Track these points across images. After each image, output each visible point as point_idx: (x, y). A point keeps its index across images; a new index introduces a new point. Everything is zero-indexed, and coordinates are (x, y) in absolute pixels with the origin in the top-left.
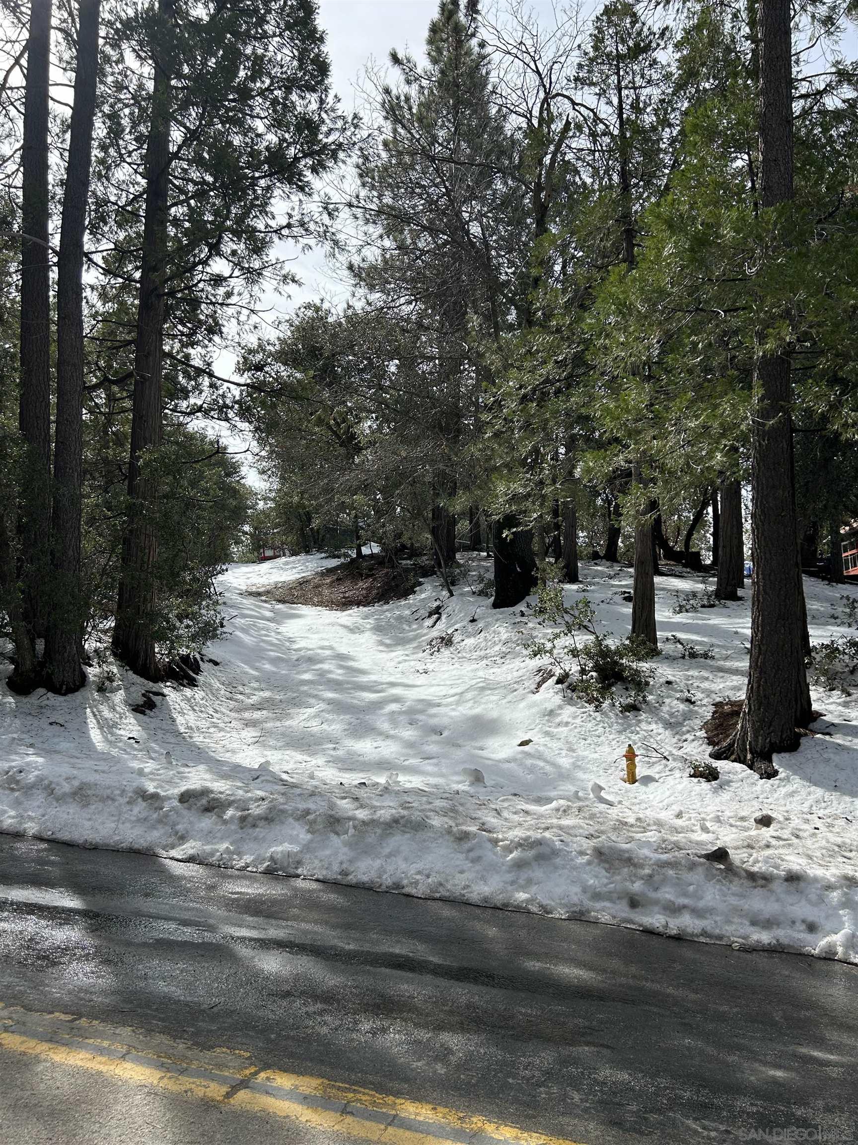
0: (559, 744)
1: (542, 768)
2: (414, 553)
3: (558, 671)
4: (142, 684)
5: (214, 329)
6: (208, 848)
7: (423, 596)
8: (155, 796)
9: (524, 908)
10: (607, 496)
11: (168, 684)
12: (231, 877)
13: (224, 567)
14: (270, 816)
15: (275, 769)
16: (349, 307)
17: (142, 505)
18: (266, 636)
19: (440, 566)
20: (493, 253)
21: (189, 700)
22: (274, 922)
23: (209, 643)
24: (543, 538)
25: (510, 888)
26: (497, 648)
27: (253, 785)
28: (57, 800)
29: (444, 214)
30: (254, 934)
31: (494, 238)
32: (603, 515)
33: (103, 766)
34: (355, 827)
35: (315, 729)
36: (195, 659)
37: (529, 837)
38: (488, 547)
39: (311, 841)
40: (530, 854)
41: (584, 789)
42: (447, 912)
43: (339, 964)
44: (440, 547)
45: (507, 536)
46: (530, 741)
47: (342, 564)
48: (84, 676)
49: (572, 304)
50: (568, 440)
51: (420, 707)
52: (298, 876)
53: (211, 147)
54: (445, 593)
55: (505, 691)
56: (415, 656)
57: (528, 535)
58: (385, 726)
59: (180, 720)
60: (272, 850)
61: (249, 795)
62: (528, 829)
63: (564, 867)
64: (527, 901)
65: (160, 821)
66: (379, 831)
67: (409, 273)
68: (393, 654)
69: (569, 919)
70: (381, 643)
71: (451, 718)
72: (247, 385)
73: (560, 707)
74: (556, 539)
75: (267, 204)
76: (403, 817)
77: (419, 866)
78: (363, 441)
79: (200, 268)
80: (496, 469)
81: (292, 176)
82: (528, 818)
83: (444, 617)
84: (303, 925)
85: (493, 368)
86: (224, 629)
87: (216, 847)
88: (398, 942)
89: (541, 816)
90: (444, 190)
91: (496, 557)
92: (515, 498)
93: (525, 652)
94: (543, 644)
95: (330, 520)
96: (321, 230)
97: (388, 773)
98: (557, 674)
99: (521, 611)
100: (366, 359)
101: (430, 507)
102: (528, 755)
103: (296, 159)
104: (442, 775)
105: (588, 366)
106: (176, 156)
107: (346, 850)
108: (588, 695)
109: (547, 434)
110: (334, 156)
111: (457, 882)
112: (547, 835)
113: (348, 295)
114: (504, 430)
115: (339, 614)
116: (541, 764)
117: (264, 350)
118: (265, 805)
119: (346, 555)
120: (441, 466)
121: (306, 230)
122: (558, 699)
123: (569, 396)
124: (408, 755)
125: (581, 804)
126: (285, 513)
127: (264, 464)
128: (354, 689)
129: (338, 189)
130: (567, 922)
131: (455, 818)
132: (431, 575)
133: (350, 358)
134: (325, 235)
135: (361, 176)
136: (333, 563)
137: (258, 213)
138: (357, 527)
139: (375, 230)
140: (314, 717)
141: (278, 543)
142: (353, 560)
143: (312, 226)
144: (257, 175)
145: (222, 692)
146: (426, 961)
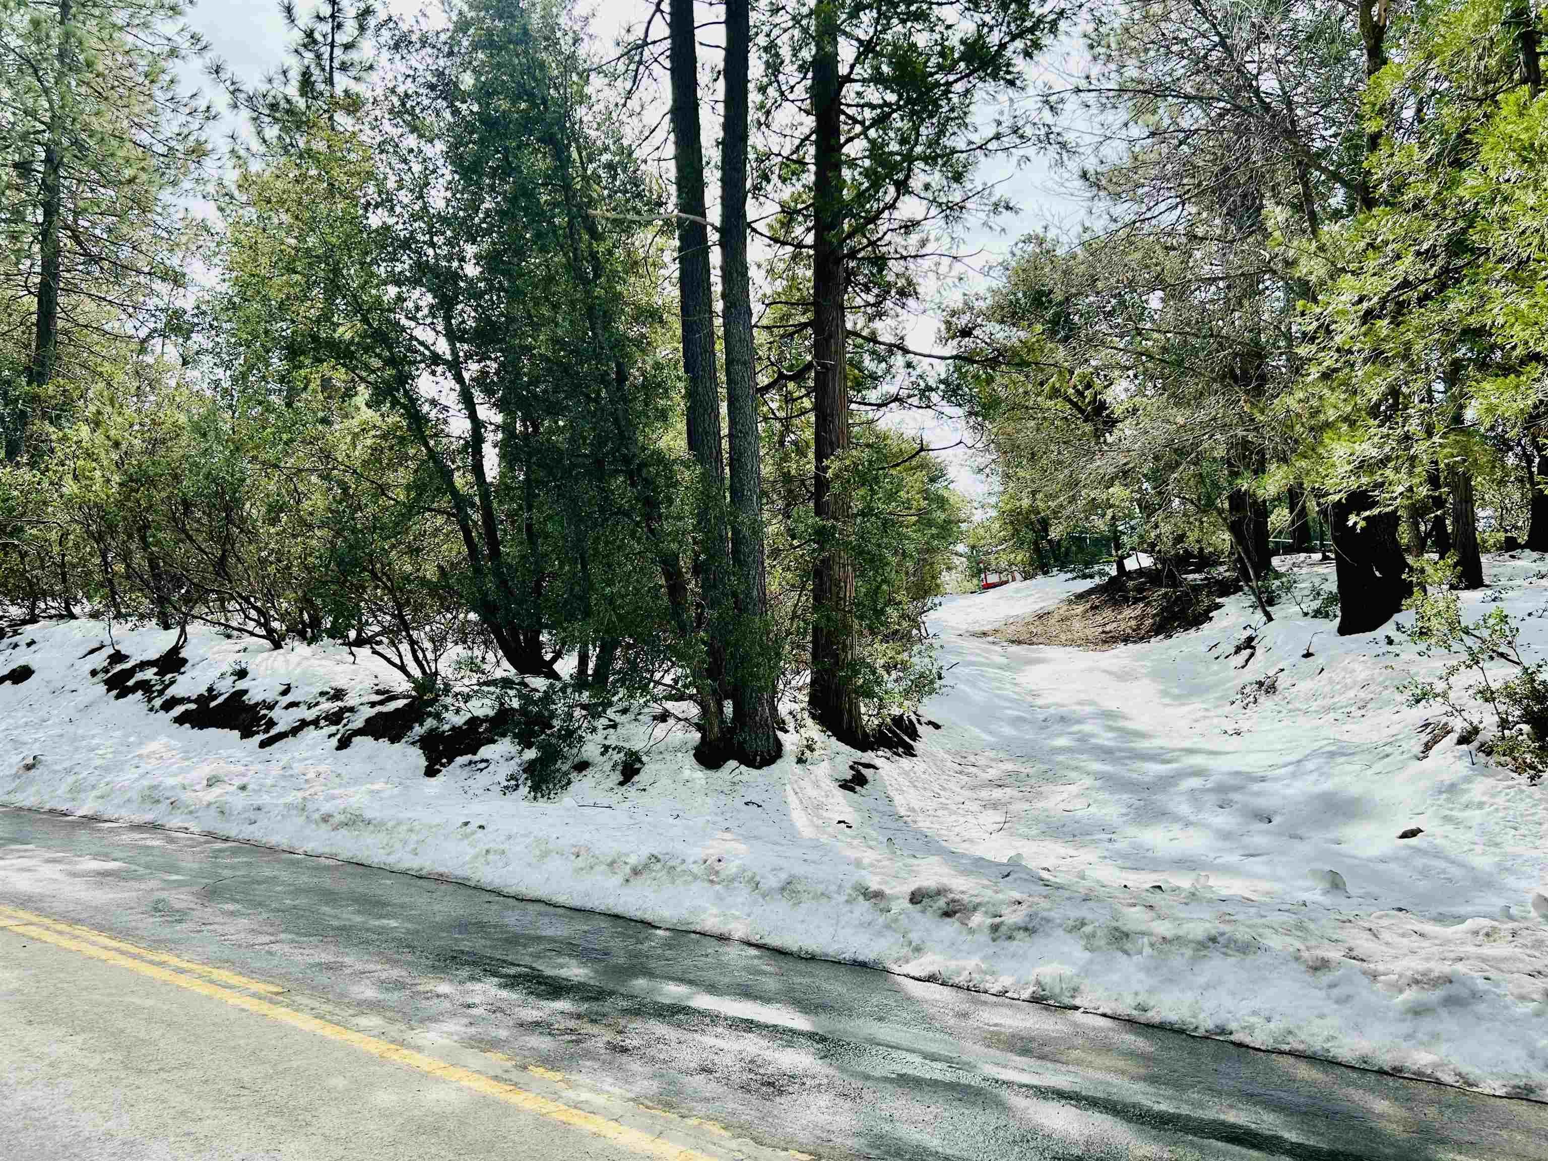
0: (1470, 835)
1: (1444, 871)
2: (1205, 561)
3: (1459, 725)
4: (847, 755)
5: (907, 291)
6: (953, 964)
7: (1225, 623)
8: (878, 895)
9: (1429, 1076)
10: (1524, 448)
11: (880, 753)
12: (985, 1003)
13: (936, 601)
14: (1030, 926)
15: (1032, 865)
16: (1086, 230)
17: (834, 527)
18: (999, 688)
19: (1248, 579)
20: (1300, 112)
21: (906, 773)
22: (1049, 1065)
23: (925, 700)
24: (1416, 525)
25: (1404, 1045)
26: (1351, 694)
27: (1002, 883)
28: (764, 896)
29: (1218, 72)
30: (1026, 1079)
31: (1300, 90)
32: (1521, 480)
33: (813, 855)
34: (1152, 945)
35: (1079, 814)
36: (910, 721)
37: (1431, 971)
38: (1322, 545)
39: (1091, 961)
40: (1435, 995)
41: (1521, 904)
42: (1303, 1071)
43: (1147, 1128)
44: (1246, 551)
45: (1355, 523)
46: (1419, 831)
47: (1098, 586)
48: (779, 745)
49: (1437, 163)
50: (1448, 369)
51: (1232, 782)
52: (1076, 1008)
53: (890, 56)
54: (1259, 616)
55: (1370, 757)
56: (1220, 711)
57: (1392, 519)
58: (1185, 809)
59: (898, 799)
60: (1038, 970)
61: (1001, 896)
62: (1428, 959)
63: (1493, 1018)
64: (1436, 1066)
65: (888, 927)
66: (1189, 952)
67: (1169, 166)
68: (1186, 709)
69: (1509, 1097)
70: (1165, 693)
71: (1284, 797)
72: (953, 357)
73: (1467, 780)
74: (1439, 523)
75: (965, 113)
76: (1222, 934)
77: (1256, 1004)
78: (1118, 412)
79: (886, 215)
80: (1327, 425)
81: (998, 68)
82: (1426, 944)
83: (1259, 652)
84: (1090, 1073)
85: (1313, 278)
86: (942, 682)
87: (962, 963)
88: (1231, 1106)
89: (1446, 942)
90: (1216, 39)
91: (1338, 558)
92: (1364, 466)
93: (1399, 698)
94: (1431, 684)
95: (1075, 526)
96: (1043, 131)
97: (1193, 875)
98: (1458, 729)
99: (1388, 637)
100: (1114, 297)
101: (1226, 494)
102: (1417, 850)
103: (1003, 46)
104: (1278, 879)
105: (1472, 251)
106: (848, 79)
107: (1142, 976)
108: (1515, 759)
109: (1412, 364)
110: (1053, 27)
111: (1315, 1030)
112: (1460, 967)
113: (1083, 212)
114: (1339, 365)
115: (1097, 655)
116: (1441, 864)
117: (972, 308)
118: (1023, 911)
119: (1102, 574)
120: (1240, 432)
121: (1022, 137)
122: (1462, 767)
123: (1444, 302)
124: (1220, 850)
125: (1515, 925)
126: (1012, 523)
127: (979, 460)
128: (1130, 758)
129: (1061, 73)
130: (1505, 1101)
131: (1305, 939)
132: (1234, 593)
133: (1092, 299)
134: (1048, 137)
135: (1091, 47)
136: (1086, 585)
137: (956, 129)
138: (1116, 531)
139: (1116, 117)
140: (1077, 796)
141: (1004, 565)
142: (1112, 579)
143: (1028, 131)
144: (951, 78)
145: (949, 764)
146: (1278, 1138)
